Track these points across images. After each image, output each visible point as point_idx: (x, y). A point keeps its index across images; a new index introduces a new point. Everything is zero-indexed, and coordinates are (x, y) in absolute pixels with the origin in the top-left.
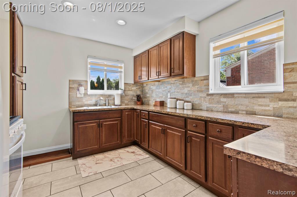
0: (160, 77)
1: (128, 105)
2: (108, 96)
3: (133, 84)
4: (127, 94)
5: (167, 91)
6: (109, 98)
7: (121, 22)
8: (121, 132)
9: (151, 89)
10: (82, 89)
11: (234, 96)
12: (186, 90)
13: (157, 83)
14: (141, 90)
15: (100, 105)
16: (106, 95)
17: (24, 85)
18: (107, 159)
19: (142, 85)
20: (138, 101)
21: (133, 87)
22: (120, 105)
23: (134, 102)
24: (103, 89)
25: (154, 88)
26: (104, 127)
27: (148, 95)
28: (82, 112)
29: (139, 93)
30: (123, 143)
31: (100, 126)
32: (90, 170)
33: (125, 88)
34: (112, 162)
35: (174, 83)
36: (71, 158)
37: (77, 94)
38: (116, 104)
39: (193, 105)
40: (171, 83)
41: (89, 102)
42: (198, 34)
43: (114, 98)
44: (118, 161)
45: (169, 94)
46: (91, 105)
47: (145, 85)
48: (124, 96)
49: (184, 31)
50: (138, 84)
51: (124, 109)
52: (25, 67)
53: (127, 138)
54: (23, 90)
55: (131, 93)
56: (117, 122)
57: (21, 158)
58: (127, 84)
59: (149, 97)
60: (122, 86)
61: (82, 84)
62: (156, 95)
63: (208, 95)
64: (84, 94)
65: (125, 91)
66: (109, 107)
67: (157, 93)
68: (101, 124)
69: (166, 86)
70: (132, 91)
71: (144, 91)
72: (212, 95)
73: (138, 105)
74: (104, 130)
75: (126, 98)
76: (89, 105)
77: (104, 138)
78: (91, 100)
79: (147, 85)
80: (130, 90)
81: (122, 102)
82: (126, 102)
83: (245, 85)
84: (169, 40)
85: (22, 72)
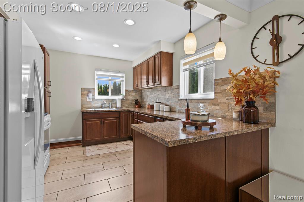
0: (148, 85)
1: (128, 108)
2: (111, 100)
3: (132, 91)
4: (127, 99)
5: (156, 97)
6: (113, 102)
7: (116, 46)
8: (119, 129)
9: (147, 95)
10: (91, 95)
11: (192, 101)
12: (167, 96)
13: (150, 90)
14: (140, 95)
15: (104, 108)
16: (110, 100)
17: (50, 93)
18: (107, 147)
19: (140, 91)
20: (136, 105)
21: (132, 93)
22: (120, 108)
23: (134, 105)
24: (108, 95)
25: (148, 94)
26: (105, 124)
27: (145, 100)
28: (89, 112)
29: (138, 98)
30: (120, 138)
31: (102, 123)
32: (93, 153)
33: (125, 94)
34: (109, 149)
35: (160, 91)
36: (82, 146)
37: (87, 99)
38: (117, 106)
39: (170, 108)
40: (159, 91)
41: (96, 105)
42: (174, 53)
43: (116, 102)
44: (114, 149)
45: (157, 99)
46: (97, 108)
47: (143, 91)
48: (125, 100)
49: (161, 51)
50: (137, 91)
51: (122, 111)
52: (51, 82)
53: (124, 134)
54: (49, 96)
55: (131, 98)
56: (116, 121)
57: (48, 144)
58: (128, 90)
59: (145, 101)
60: (123, 92)
61: (91, 91)
62: (150, 100)
63: (179, 100)
64: (92, 99)
65: (125, 96)
66: (111, 109)
67: (151, 98)
68: (103, 122)
69: (156, 92)
70: (132, 96)
71: (142, 96)
72: (181, 100)
73: (136, 107)
74: (105, 126)
75: (127, 102)
76: (96, 108)
77: (105, 132)
78: (98, 104)
79: (144, 91)
80: (130, 95)
81: (122, 105)
82: (126, 105)
83: (200, 93)
84: (153, 57)
85: (49, 85)
